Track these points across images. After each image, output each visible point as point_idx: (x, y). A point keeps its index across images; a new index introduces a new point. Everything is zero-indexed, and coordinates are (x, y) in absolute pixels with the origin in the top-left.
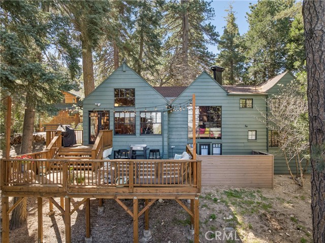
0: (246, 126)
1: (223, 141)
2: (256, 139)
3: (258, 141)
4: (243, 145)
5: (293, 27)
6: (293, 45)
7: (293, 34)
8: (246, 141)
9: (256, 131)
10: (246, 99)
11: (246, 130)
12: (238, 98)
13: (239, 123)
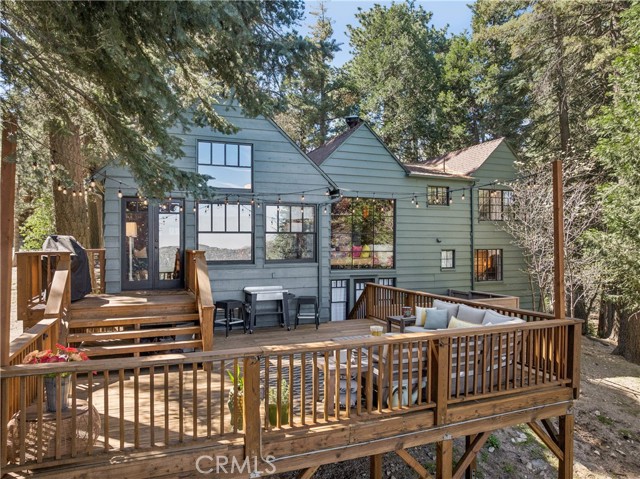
0: (438, 241)
1: (398, 271)
2: (454, 266)
3: (457, 269)
4: (432, 278)
5: (449, 64)
6: (451, 97)
7: (448, 76)
8: (438, 271)
9: (454, 251)
10: (437, 187)
11: (438, 248)
12: (425, 184)
13: (425, 234)
